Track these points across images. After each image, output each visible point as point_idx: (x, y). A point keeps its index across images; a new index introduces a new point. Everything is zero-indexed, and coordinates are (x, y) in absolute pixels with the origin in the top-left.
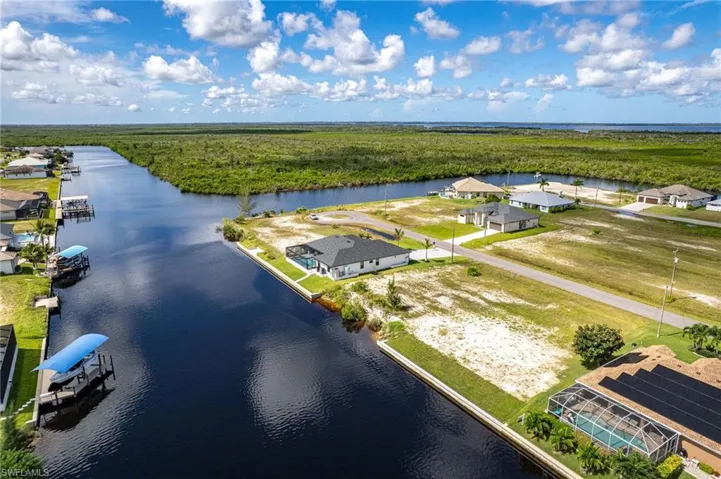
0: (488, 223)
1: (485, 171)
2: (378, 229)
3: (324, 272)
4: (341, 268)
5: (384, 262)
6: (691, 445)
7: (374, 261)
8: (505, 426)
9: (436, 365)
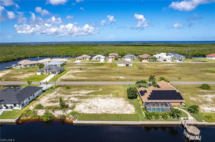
0: (51, 73)
2: (6, 85)
3: (12, 107)
5: (36, 94)
6: (175, 103)
7: (33, 95)
8: (141, 122)
9: (103, 118)
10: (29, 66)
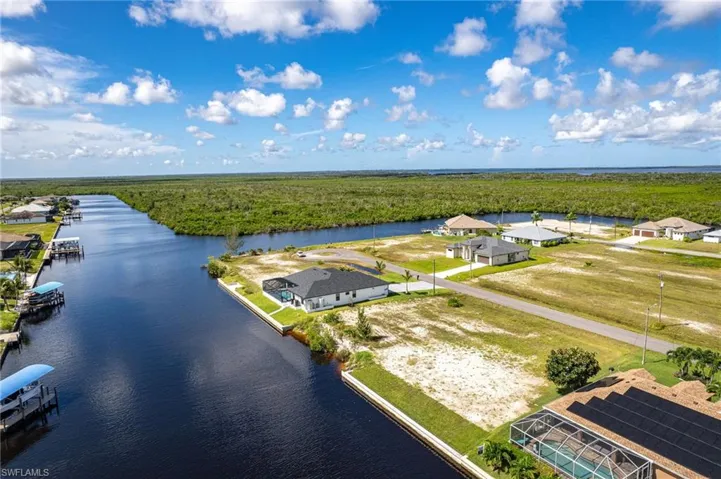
1: (483, 211)
2: (364, 265)
3: (297, 304)
4: (314, 300)
5: (362, 294)
7: (351, 293)
8: (465, 458)
9: (399, 395)
10: (462, 232)
